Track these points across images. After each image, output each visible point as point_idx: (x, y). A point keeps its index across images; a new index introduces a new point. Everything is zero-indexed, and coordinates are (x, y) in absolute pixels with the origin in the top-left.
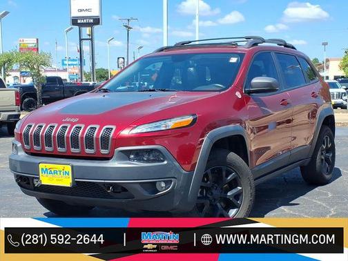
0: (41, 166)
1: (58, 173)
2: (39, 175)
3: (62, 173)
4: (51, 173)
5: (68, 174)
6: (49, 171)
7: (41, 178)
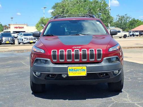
0: (69, 68)
1: (79, 70)
2: (68, 72)
3: (81, 70)
4: (75, 70)
5: (85, 70)
6: (73, 70)
7: (69, 73)
